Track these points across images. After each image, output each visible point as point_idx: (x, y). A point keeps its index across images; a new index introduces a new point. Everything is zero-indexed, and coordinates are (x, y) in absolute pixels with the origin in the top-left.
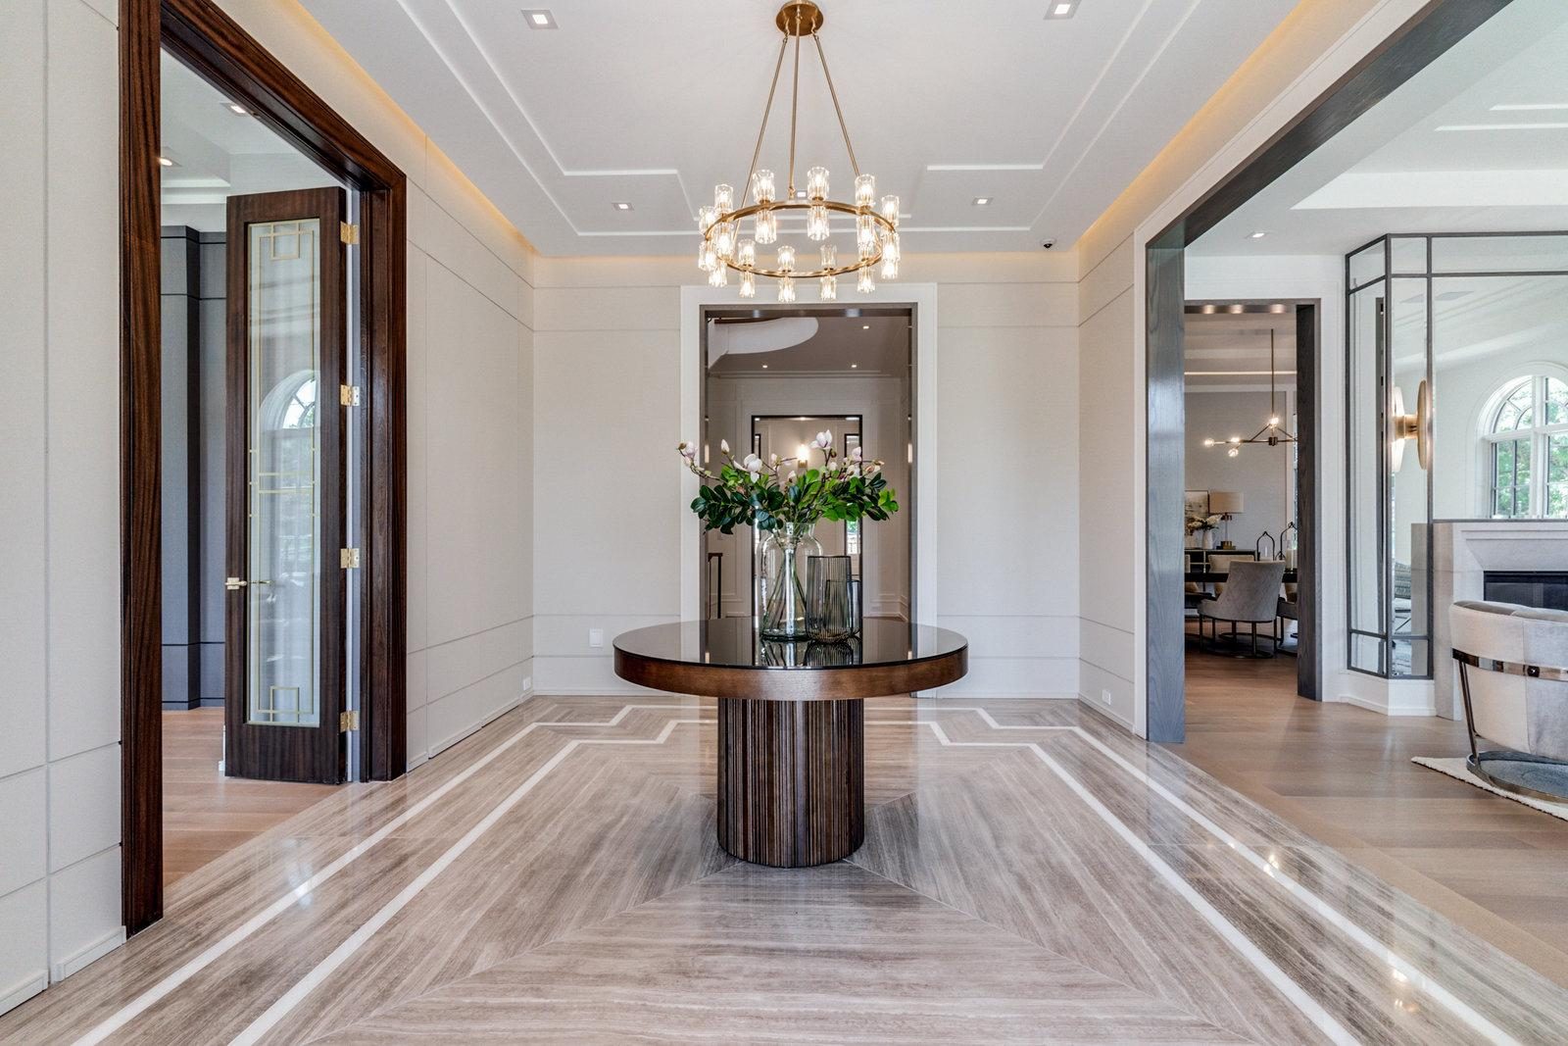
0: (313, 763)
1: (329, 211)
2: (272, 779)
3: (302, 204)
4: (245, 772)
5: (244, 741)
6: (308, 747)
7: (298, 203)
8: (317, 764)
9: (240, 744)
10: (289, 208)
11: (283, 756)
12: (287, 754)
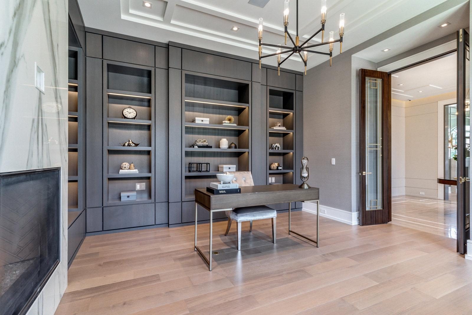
0: (382, 218)
1: (386, 78)
2: (373, 224)
3: (380, 75)
4: (367, 224)
5: (366, 215)
6: (381, 215)
7: (379, 75)
8: (383, 219)
9: (365, 216)
10: (376, 75)
11: (375, 218)
12: (376, 217)
